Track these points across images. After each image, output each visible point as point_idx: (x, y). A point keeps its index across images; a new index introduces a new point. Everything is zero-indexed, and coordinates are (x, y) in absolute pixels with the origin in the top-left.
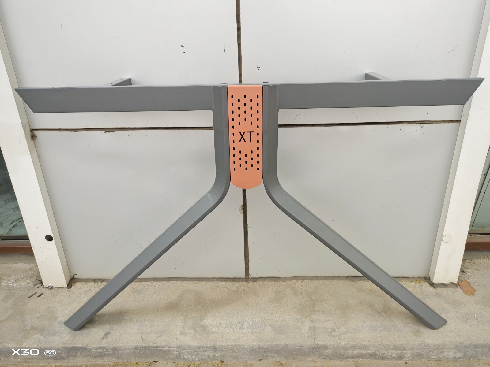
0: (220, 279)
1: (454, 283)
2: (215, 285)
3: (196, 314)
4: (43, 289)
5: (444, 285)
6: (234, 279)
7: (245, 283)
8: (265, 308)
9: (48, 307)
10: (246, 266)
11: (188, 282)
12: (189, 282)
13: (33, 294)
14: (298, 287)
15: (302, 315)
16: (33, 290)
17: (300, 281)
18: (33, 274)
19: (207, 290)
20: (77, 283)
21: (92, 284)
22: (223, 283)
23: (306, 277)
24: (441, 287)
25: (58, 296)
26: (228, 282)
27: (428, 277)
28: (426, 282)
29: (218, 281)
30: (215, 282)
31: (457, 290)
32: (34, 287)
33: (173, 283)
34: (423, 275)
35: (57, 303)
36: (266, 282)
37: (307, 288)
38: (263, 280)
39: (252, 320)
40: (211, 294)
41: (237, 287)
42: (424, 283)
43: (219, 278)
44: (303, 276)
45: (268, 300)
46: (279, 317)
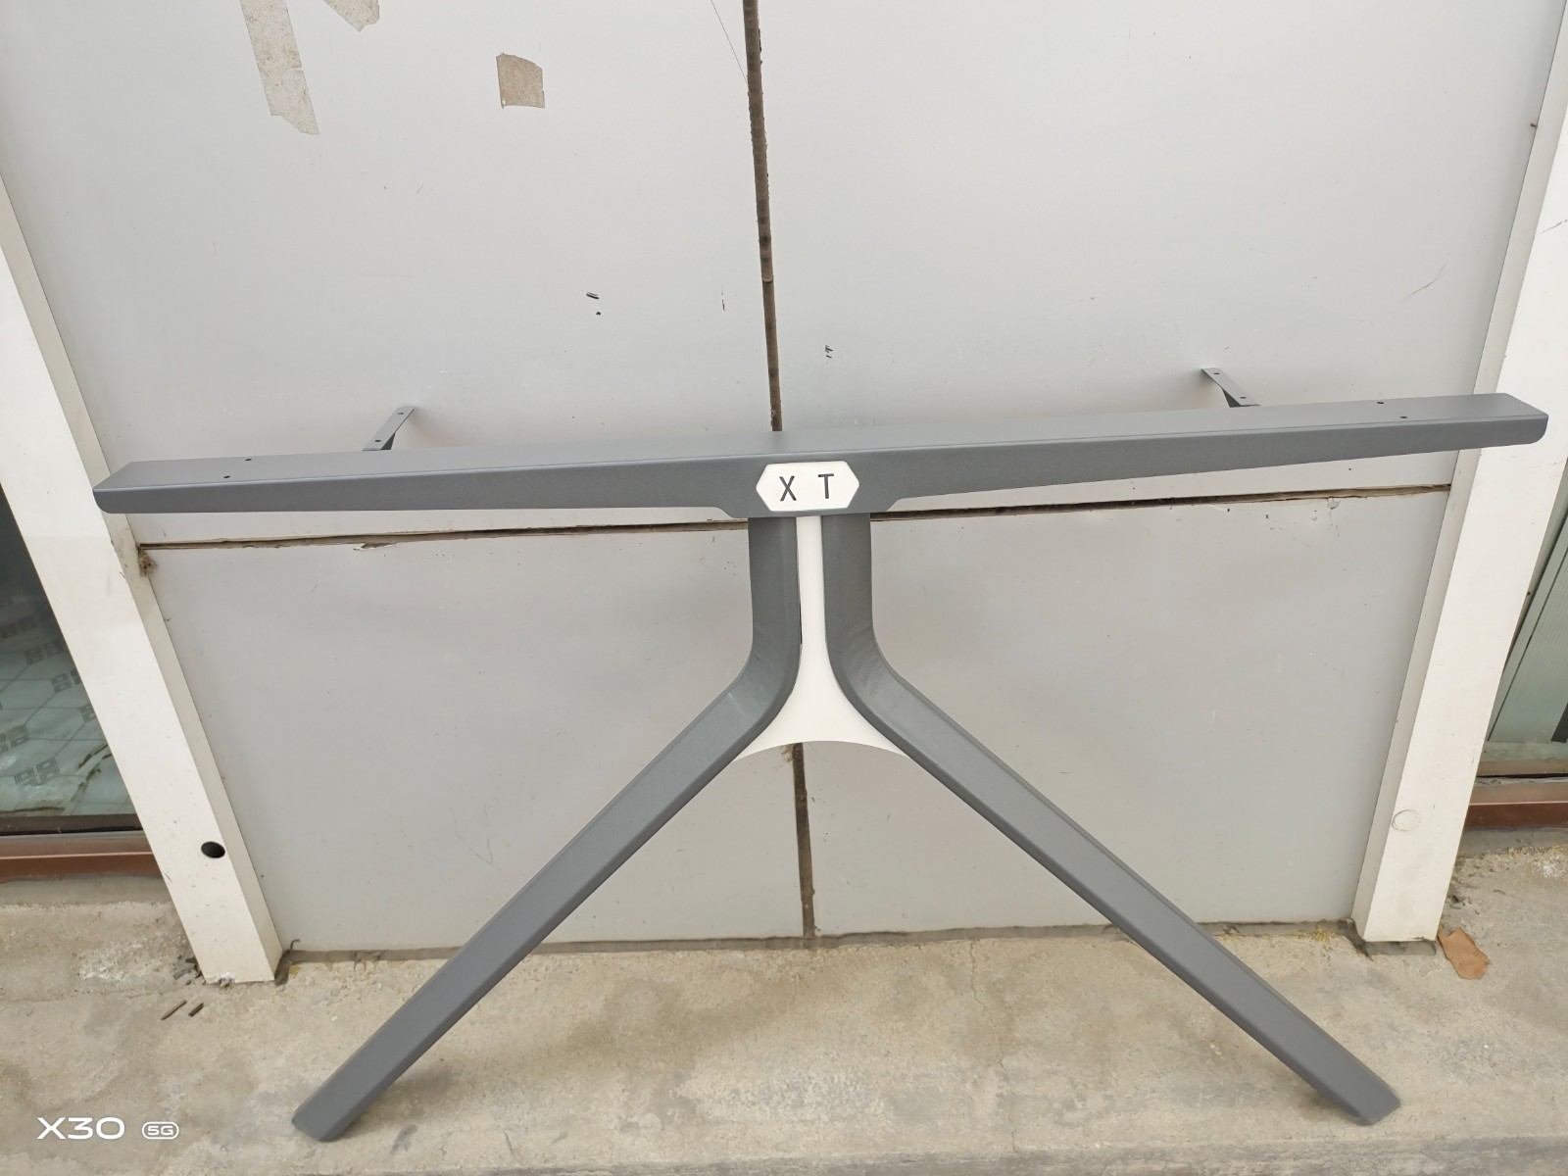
0: (728, 944)
1: (1425, 941)
2: (713, 961)
3: (663, 1061)
4: (204, 988)
5: (1396, 946)
6: (770, 943)
7: (803, 954)
8: (866, 1036)
9: (225, 1048)
10: (804, 903)
11: (633, 953)
12: (637, 954)
13: (175, 1005)
14: (962, 964)
15: (975, 1056)
16: (174, 991)
17: (967, 943)
18: (167, 939)
19: (691, 980)
20: (303, 966)
21: (346, 966)
22: (739, 955)
23: (984, 929)
24: (1386, 954)
25: (250, 1010)
26: (753, 950)
27: (1349, 921)
28: (1344, 937)
29: (723, 949)
30: (715, 952)
31: (1436, 961)
32: (174, 984)
33: (588, 957)
34: (1334, 915)
35: (247, 1037)
36: (865, 948)
37: (989, 966)
38: (858, 943)
39: (828, 1078)
40: (704, 993)
41: (779, 966)
42: (1337, 939)
43: (724, 940)
44: (977, 929)
45: (874, 1009)
46: (908, 1063)
